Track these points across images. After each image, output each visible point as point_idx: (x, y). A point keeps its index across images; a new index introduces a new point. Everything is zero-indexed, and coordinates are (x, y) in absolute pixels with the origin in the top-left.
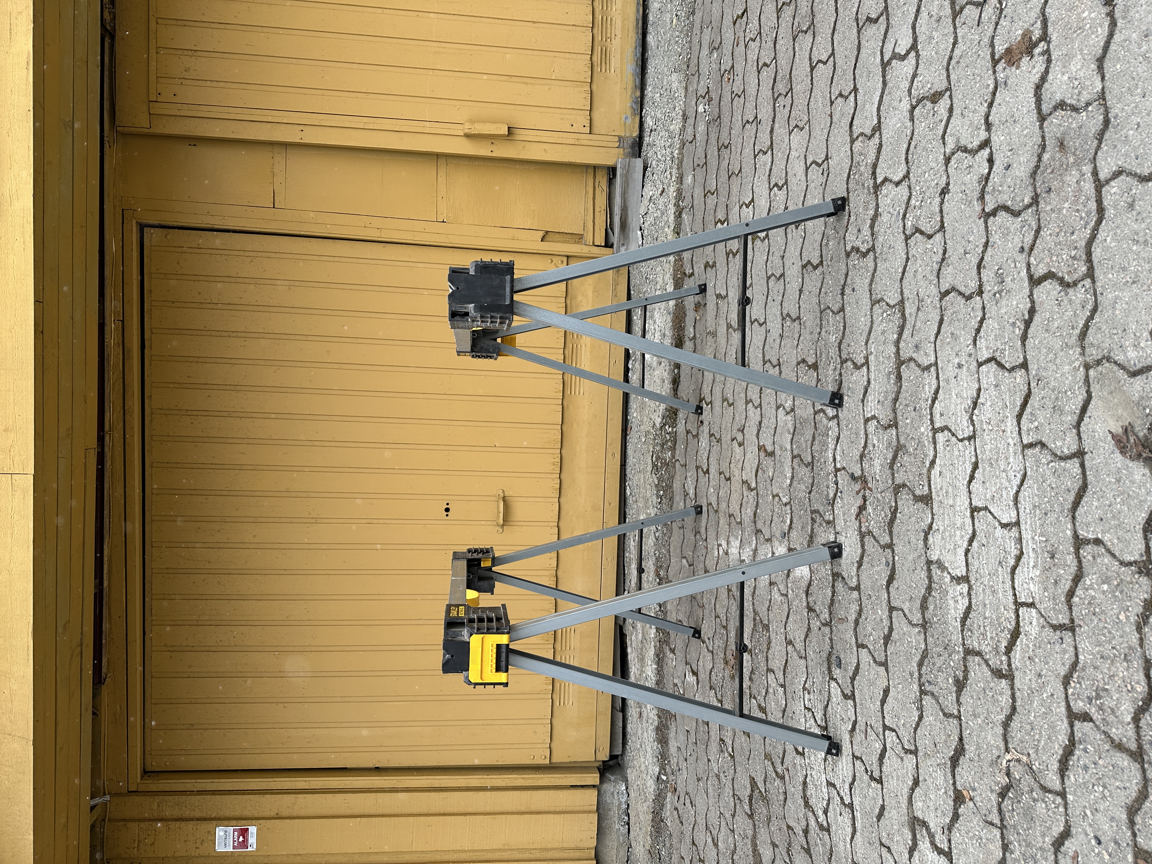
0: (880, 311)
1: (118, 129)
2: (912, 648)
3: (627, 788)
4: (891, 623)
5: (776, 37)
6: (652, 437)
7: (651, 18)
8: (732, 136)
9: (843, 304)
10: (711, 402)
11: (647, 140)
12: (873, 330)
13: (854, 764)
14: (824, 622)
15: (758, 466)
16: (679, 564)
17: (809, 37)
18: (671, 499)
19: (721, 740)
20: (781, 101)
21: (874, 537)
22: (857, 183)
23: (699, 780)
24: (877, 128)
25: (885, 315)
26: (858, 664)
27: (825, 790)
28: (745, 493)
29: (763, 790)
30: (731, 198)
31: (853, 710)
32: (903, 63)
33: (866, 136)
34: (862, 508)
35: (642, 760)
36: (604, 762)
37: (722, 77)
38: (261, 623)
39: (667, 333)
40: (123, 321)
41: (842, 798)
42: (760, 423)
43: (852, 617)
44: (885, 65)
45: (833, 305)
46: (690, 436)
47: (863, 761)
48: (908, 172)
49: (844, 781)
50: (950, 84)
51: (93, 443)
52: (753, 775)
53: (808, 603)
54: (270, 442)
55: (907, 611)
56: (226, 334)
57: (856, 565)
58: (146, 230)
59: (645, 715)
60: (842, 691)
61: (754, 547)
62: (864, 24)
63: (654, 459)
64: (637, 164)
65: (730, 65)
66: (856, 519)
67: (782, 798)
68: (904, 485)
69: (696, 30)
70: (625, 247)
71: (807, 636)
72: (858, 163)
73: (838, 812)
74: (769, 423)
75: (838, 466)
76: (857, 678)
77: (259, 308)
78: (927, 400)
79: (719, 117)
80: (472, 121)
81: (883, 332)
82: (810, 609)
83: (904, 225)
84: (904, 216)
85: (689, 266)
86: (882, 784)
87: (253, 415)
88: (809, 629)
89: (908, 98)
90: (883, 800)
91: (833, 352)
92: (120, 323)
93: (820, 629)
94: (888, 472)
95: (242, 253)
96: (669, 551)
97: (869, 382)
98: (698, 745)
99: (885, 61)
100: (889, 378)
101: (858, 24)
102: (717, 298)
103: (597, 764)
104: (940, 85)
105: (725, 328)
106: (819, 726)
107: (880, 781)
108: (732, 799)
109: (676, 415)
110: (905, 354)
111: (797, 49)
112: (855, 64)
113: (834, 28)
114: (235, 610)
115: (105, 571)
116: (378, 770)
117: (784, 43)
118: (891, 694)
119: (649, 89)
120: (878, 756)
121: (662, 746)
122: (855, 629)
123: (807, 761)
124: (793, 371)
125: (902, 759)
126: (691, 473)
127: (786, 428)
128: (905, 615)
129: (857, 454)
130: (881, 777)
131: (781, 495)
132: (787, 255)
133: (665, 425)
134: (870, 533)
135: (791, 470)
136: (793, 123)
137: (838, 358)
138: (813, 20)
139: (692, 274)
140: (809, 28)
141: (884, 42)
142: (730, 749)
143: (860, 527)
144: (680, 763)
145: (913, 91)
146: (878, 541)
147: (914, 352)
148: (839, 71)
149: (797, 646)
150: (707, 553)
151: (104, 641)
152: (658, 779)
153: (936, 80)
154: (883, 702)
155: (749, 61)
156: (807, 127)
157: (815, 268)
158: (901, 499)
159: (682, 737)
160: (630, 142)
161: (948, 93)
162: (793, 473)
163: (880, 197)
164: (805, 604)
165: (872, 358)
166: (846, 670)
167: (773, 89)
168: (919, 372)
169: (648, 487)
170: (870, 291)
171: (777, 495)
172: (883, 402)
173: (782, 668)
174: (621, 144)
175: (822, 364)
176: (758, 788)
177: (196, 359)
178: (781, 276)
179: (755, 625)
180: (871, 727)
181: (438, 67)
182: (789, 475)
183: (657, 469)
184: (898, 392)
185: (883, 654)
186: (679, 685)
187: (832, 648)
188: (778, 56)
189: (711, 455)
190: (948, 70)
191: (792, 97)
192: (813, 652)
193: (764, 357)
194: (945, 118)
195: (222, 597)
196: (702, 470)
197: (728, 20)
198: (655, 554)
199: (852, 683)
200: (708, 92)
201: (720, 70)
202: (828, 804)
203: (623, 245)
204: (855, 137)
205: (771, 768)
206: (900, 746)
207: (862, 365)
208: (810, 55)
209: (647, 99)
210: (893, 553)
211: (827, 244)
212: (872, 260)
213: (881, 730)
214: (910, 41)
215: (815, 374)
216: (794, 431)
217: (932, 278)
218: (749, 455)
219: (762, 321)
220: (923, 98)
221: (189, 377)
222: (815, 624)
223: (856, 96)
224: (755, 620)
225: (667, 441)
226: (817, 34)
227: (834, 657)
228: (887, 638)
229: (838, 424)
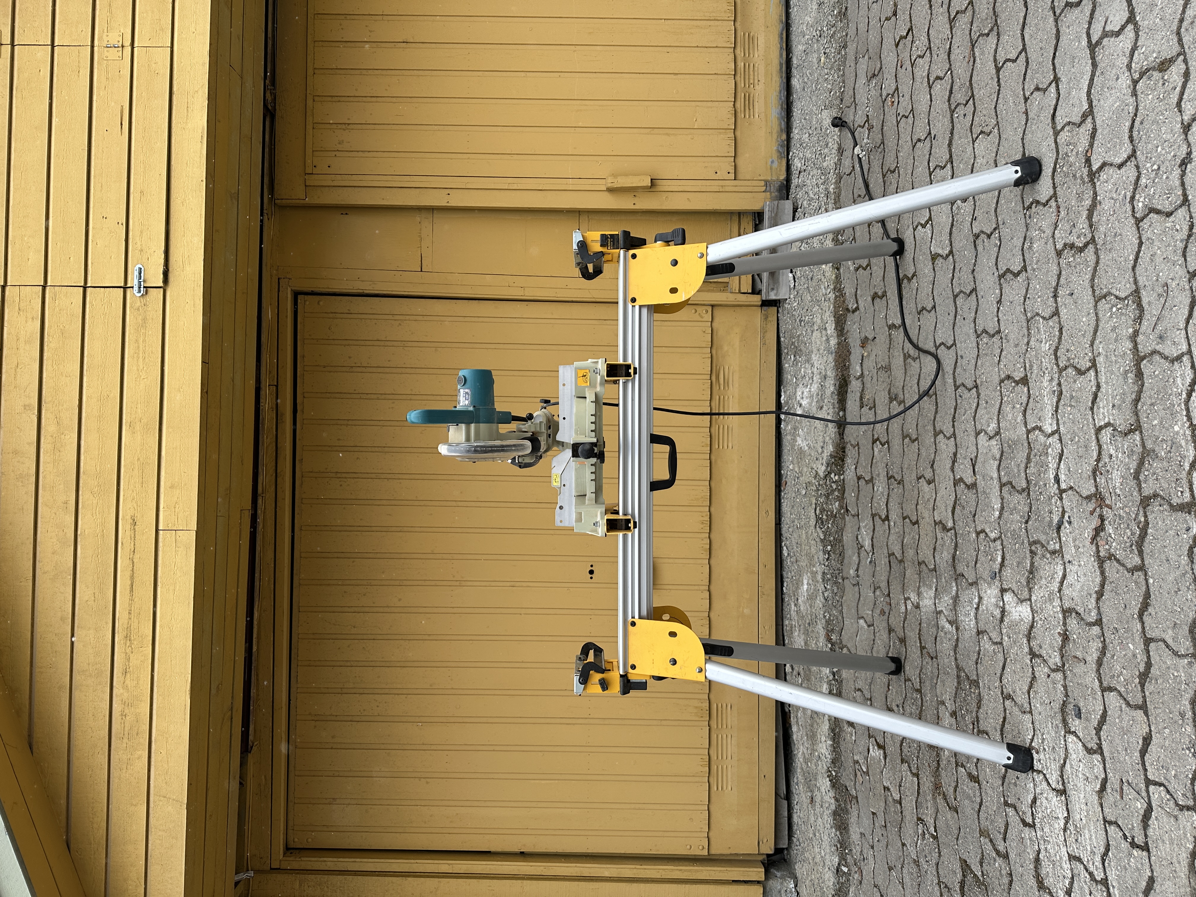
0: (1108, 306)
1: (277, 201)
2: (1180, 683)
3: (796, 886)
4: (1149, 657)
5: (950, 48)
6: (814, 488)
7: (795, 61)
8: (900, 158)
9: (1057, 307)
10: (888, 442)
11: (795, 181)
12: (1100, 328)
13: (1106, 831)
14: (1054, 667)
15: (955, 503)
16: (855, 626)
17: (992, 39)
18: (842, 554)
19: (919, 819)
20: (961, 110)
21: (1118, 561)
22: (1066, 175)
23: (890, 869)
24: (1090, 113)
25: (1114, 309)
26: (1105, 711)
27: (1066, 866)
28: (939, 536)
29: (979, 874)
30: (902, 222)
31: (1101, 766)
32: (1117, 39)
33: (1074, 124)
34: (1099, 530)
35: (817, 850)
36: (768, 856)
37: (884, 102)
38: (405, 691)
39: (829, 373)
40: (277, 386)
41: (1091, 874)
42: (955, 454)
43: (1093, 656)
44: (1093, 47)
45: (1043, 310)
46: (862, 482)
47: (1119, 826)
48: (1134, 151)
49: (1093, 853)
50: (1182, 47)
51: (248, 505)
52: (963, 857)
53: (1031, 649)
54: (416, 503)
55: (1170, 641)
56: (375, 396)
57: (1094, 596)
58: (300, 297)
59: (818, 799)
60: (1084, 745)
61: (954, 593)
62: (1063, 11)
63: (818, 512)
64: (787, 207)
65: (894, 88)
66: (1092, 543)
67: (1006, 880)
68: (1155, 496)
69: (850, 62)
70: (775, 291)
71: (1031, 687)
72: (1066, 154)
73: (1087, 892)
74: (966, 453)
75: (1063, 486)
76: (1104, 727)
77: (407, 370)
78: (1180, 394)
79: (883, 143)
80: (615, 176)
81: (1114, 329)
82: (1033, 655)
83: (1134, 208)
84: (1133, 198)
85: (853, 300)
86: (1148, 851)
87: (400, 476)
88: (1034, 678)
89: (1127, 74)
90: (1152, 871)
91: (1048, 362)
92: (275, 388)
93: (1049, 676)
94: (1133, 483)
95: (391, 317)
96: (841, 612)
97: (1098, 387)
98: (889, 828)
99: (1094, 42)
100: (1125, 378)
101: (1054, 13)
102: (890, 329)
103: (761, 858)
104: (1170, 49)
105: (902, 359)
106: (1053, 789)
107: (1146, 848)
108: (937, 888)
109: (843, 461)
110: (1144, 348)
111: (977, 54)
112: (1055, 54)
113: (1024, 23)
114: (379, 677)
115: (255, 636)
116: (523, 855)
117: (960, 53)
118: (1154, 741)
119: (795, 131)
120: (1141, 817)
121: (841, 833)
122: (1098, 671)
123: (1039, 833)
124: (995, 390)
125: (1176, 818)
126: (866, 523)
127: (990, 454)
128: (1168, 646)
129: (1087, 469)
130: (1146, 843)
131: (987, 530)
132: (977, 269)
133: (830, 473)
134: (1111, 557)
135: (999, 501)
136: (976, 130)
137: (1055, 367)
138: (996, 21)
139: (857, 308)
140: (991, 30)
141: (1090, 23)
142: (932, 830)
143: (1098, 551)
144: (865, 851)
145: (1133, 65)
146: (1123, 565)
147: (1158, 343)
148: (1033, 65)
149: (1018, 700)
150: (891, 609)
151: (251, 708)
152: (838, 871)
153: (1164, 47)
154: (1143, 752)
155: (918, 79)
156: (996, 130)
157: (1016, 275)
158: (1153, 512)
159: (866, 821)
160: (777, 186)
161: (1182, 57)
162: (1002, 504)
163: (1098, 184)
164: (1026, 650)
165: (1100, 360)
166: (1087, 720)
167: (949, 100)
168: (1166, 365)
169: (813, 542)
170: (1092, 287)
171: (983, 531)
172: (1120, 405)
173: (999, 727)
174: (768, 188)
175: (1034, 376)
176: (972, 872)
177: (346, 422)
178: (971, 292)
179: (959, 683)
180: (1129, 784)
181: (580, 124)
182: (997, 506)
183: (822, 522)
184: (1140, 392)
185: (1139, 695)
186: (861, 762)
187: (1067, 696)
188: (953, 66)
189: (891, 500)
190: (1178, 33)
191: (974, 104)
192: (1041, 704)
193: (955, 382)
194: (1180, 84)
195: (366, 664)
196: (880, 518)
197: (889, 42)
198: (825, 617)
199: (1098, 734)
200: (867, 121)
201: (881, 95)
202: (1072, 883)
203: (773, 289)
204: (1059, 128)
205: (988, 847)
206: (1172, 803)
207: (1088, 369)
208: (995, 56)
209: (793, 142)
210: (1146, 575)
211: (1030, 247)
212: (1092, 253)
213: (1143, 786)
214: (1126, 15)
215: (1026, 389)
216: (1002, 455)
217: (1176, 258)
218: (942, 492)
219: (950, 343)
220: (1148, 70)
221: (339, 440)
222: (1042, 671)
223: (1057, 87)
224: (958, 677)
225: (833, 491)
226: (1001, 33)
227: (1071, 706)
228: (1144, 677)
229: (1060, 440)
